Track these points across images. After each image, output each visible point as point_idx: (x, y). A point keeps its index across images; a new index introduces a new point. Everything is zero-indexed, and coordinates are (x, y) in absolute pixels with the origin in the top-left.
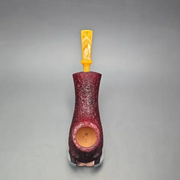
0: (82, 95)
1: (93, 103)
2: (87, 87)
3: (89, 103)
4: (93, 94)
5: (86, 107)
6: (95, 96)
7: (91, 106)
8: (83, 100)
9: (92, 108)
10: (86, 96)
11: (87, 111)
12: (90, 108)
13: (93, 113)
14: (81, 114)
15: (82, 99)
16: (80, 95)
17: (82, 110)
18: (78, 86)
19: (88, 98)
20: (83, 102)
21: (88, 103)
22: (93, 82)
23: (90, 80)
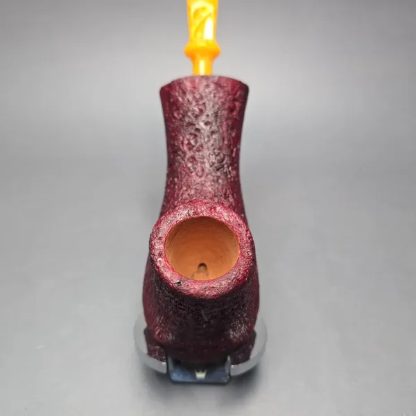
0: (189, 143)
1: (223, 166)
2: (203, 117)
3: (211, 166)
4: (223, 139)
5: (201, 177)
6: (229, 146)
7: (219, 174)
8: (193, 159)
9: (220, 181)
10: (202, 146)
11: (204, 188)
12: (214, 181)
13: (225, 194)
14: (185, 196)
15: (189, 154)
16: (182, 143)
17: (189, 187)
18: (175, 118)
19: (206, 152)
20: (190, 165)
21: (207, 165)
22: (223, 104)
23: (215, 96)
